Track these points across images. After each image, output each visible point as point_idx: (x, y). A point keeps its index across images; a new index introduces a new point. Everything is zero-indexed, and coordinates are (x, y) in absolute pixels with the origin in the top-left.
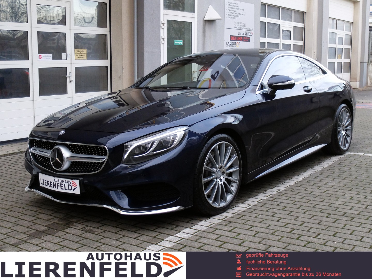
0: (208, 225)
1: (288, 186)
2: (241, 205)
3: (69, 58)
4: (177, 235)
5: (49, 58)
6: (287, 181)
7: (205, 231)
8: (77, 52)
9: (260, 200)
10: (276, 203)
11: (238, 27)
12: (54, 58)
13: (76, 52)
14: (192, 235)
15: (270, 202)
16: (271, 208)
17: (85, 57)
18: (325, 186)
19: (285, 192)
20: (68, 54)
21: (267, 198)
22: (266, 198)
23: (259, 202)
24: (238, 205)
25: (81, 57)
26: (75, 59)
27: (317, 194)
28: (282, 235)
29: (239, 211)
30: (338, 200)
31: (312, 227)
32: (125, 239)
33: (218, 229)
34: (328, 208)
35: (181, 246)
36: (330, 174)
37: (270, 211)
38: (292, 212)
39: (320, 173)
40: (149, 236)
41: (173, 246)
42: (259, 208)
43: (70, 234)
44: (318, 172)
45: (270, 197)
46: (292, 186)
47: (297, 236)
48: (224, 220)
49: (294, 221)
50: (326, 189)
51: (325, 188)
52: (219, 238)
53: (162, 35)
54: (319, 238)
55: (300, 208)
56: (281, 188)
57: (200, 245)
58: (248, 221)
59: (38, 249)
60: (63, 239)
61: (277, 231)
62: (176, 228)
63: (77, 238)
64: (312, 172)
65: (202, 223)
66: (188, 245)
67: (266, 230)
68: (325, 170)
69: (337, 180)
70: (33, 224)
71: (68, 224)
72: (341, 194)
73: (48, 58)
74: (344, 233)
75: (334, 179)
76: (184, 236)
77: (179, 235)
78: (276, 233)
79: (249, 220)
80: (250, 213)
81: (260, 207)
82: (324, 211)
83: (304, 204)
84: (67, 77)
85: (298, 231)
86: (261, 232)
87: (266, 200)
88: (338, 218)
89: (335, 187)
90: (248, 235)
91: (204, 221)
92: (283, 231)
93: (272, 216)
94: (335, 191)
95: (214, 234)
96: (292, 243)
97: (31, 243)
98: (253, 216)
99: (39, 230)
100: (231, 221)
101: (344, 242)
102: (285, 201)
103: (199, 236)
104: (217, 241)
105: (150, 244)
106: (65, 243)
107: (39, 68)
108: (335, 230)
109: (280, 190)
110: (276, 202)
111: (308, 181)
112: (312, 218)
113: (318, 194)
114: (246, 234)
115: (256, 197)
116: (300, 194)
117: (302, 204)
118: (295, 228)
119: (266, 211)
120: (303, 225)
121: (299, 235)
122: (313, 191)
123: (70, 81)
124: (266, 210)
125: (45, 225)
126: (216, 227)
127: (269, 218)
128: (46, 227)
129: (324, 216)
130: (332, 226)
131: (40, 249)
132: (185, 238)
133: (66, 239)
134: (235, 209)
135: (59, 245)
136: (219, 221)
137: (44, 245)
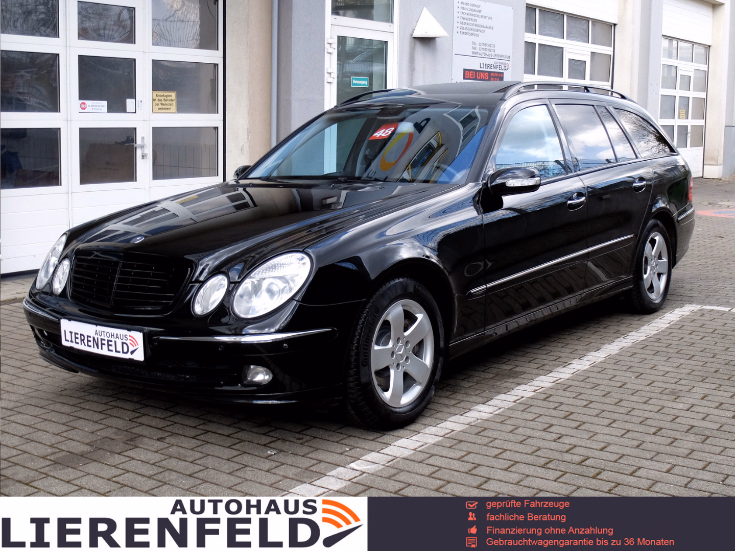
0: (415, 447)
1: (576, 370)
2: (481, 407)
3: (141, 109)
4: (353, 465)
5: (101, 108)
6: (574, 362)
7: (409, 458)
8: (157, 98)
9: (520, 397)
10: (552, 405)
11: (479, 52)
12: (111, 109)
13: (155, 97)
14: (383, 465)
15: (540, 403)
16: (541, 415)
17: (174, 108)
18: (652, 372)
19: (570, 383)
20: (140, 102)
21: (534, 393)
22: (531, 394)
23: (517, 402)
24: (475, 407)
25: (164, 107)
26: (153, 112)
27: (634, 388)
28: (564, 470)
29: (478, 419)
30: (676, 400)
31: (624, 453)
32: (249, 474)
33: (435, 455)
34: (657, 416)
35: (361, 488)
36: (661, 348)
37: (539, 419)
38: (584, 423)
39: (643, 346)
40: (297, 467)
41: (345, 487)
42: (518, 414)
43: (136, 461)
44: (636, 344)
45: (540, 393)
46: (585, 370)
47: (593, 472)
48: (446, 436)
49: (589, 441)
50: (653, 378)
51: (652, 376)
52: (437, 473)
53: (327, 65)
54: (638, 477)
55: (600, 416)
56: (561, 376)
57: (398, 486)
58: (496, 439)
59: (72, 490)
60: (122, 469)
61: (554, 461)
62: (351, 452)
63: (151, 468)
64: (625, 345)
65: (403, 442)
66: (375, 486)
67: (531, 459)
68: (652, 340)
69: (677, 360)
70: (64, 439)
71: (132, 441)
72: (683, 388)
73: (99, 108)
74: (689, 466)
75: (670, 358)
76: (366, 467)
77: (357, 465)
78: (551, 465)
79: (498, 437)
80: (499, 424)
81: (520, 413)
82: (649, 422)
83: (609, 408)
84: (136, 147)
85: (595, 462)
86: (522, 463)
87: (531, 398)
88: (676, 437)
89: (673, 375)
90: (496, 468)
91: (408, 439)
92: (565, 462)
93: (544, 430)
94: (671, 382)
95: (427, 464)
96: (585, 485)
97: (58, 479)
98: (506, 431)
99: (74, 451)
100: (463, 439)
101: (689, 486)
102: (571, 401)
103: (395, 469)
104: (432, 479)
105: (299, 483)
106: (125, 478)
107: (80, 128)
108: (671, 461)
109: (561, 379)
110: (551, 402)
111: (617, 360)
112: (624, 436)
113: (637, 387)
114: (492, 466)
115: (513, 392)
116: (601, 387)
117: (604, 407)
118: (590, 454)
119: (532, 421)
120: (605, 450)
121: (598, 468)
122: (626, 382)
123: (143, 157)
124: (531, 419)
125: (88, 441)
126: (432, 452)
127: (538, 434)
128: (88, 447)
129: (649, 432)
130: (664, 452)
131: (76, 491)
132: (369, 472)
133: (128, 471)
134: (469, 416)
135: (114, 482)
136: (438, 439)
137: (83, 482)
